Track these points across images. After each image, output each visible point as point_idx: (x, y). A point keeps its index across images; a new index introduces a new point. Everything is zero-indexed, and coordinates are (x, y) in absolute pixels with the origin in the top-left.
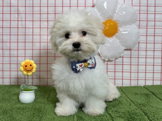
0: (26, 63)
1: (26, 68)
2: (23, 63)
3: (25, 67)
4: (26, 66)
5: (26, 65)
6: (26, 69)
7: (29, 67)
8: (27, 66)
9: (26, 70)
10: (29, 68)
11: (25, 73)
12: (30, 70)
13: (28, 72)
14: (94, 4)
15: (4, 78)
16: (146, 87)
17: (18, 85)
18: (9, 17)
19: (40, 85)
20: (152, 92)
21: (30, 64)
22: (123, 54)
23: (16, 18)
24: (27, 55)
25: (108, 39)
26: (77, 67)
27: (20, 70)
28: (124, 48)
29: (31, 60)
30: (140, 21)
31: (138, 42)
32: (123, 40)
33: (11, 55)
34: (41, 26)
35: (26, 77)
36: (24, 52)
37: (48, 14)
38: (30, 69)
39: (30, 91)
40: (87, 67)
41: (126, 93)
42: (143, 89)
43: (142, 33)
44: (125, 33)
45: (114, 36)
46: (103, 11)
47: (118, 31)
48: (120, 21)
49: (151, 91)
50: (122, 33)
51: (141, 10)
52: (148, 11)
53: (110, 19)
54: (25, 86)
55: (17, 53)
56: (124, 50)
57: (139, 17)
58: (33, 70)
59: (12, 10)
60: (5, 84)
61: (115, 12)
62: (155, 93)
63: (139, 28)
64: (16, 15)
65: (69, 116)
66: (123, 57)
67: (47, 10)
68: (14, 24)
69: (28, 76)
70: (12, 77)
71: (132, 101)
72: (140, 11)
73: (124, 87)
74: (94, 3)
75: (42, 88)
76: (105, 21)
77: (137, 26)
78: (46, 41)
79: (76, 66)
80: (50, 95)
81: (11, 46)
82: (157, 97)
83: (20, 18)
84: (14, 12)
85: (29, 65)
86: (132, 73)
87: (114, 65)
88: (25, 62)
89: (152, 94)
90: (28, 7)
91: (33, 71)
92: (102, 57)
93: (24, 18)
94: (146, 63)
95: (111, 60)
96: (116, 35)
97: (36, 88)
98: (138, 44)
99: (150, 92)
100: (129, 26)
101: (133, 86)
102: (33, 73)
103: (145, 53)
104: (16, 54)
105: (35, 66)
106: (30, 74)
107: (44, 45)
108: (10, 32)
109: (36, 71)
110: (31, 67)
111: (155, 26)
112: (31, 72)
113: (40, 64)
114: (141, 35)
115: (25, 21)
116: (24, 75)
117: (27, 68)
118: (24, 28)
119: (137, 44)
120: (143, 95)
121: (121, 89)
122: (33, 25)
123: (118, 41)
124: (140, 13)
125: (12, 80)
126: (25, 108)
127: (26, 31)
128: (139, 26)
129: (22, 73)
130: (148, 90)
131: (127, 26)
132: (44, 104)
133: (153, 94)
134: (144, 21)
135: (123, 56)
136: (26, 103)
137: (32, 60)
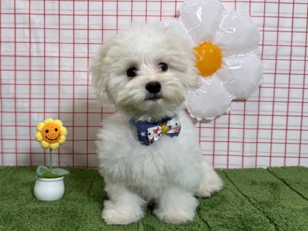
0: (47, 125)
1: (47, 134)
2: (41, 126)
3: (44, 132)
4: (47, 131)
5: (48, 129)
6: (46, 137)
7: (53, 133)
8: (49, 132)
9: (47, 139)
10: (52, 135)
11: (45, 144)
12: (56, 139)
13: (50, 143)
14: (179, 11)
15: (4, 153)
16: (271, 171)
17: (31, 166)
18: (13, 36)
19: (73, 167)
20: (282, 180)
21: (55, 128)
22: (229, 109)
23: (27, 37)
24: (48, 110)
25: (203, 79)
26: (148, 133)
27: (35, 138)
28: (232, 98)
29: (57, 119)
30: (263, 45)
31: (259, 86)
32: (232, 82)
33: (18, 110)
34: (75, 54)
35: (48, 151)
36: (43, 104)
37: (88, 30)
38: (55, 136)
39: (55, 177)
40: (166, 134)
41: (235, 182)
42: (267, 173)
43: (267, 69)
44: (235, 69)
45: (215, 74)
46: (196, 26)
47: (223, 65)
48: (227, 46)
49: (281, 177)
50: (230, 68)
51: (265, 25)
52: (279, 26)
53: (207, 41)
54: (45, 170)
55: (28, 106)
56: (233, 101)
57: (261, 39)
58: (60, 139)
59: (17, 21)
60: (7, 164)
61: (218, 28)
62: (288, 182)
63: (262, 59)
64: (27, 31)
65: (128, 225)
66: (229, 114)
67: (87, 23)
68: (22, 49)
69: (51, 149)
70: (19, 151)
71: (245, 196)
72: (264, 27)
73: (231, 169)
74: (177, 10)
75: (77, 171)
76: (198, 46)
77: (258, 55)
78: (86, 83)
79: (147, 131)
80: (93, 185)
81: (18, 91)
82: (292, 188)
83: (33, 38)
84: (22, 26)
85: (52, 130)
86: (245, 144)
87: (213, 129)
88: (45, 124)
89: (282, 183)
90: (49, 16)
91: (61, 141)
92: (191, 114)
93: (41, 38)
94: (272, 125)
95: (208, 119)
96: (218, 71)
97: (66, 172)
98: (258, 89)
99: (279, 180)
100: (242, 55)
101: (248, 167)
102: (60, 144)
103: (272, 107)
104: (27, 108)
105: (64, 130)
106: (55, 145)
107: (80, 91)
108: (15, 66)
109: (66, 140)
110: (57, 133)
111: (291, 56)
112: (56, 142)
113: (73, 127)
114: (264, 72)
115: (45, 43)
116: (43, 147)
117: (49, 135)
118: (43, 58)
119: (256, 89)
120: (266, 185)
121: (224, 174)
122: (59, 52)
123: (222, 84)
124: (263, 31)
125: (20, 156)
126: (47, 209)
127: (46, 64)
128: (262, 55)
129: (40, 143)
130: (275, 175)
131: (240, 55)
132: (82, 202)
133: (285, 183)
134: (271, 45)
135: (229, 112)
136: (48, 202)
137: (59, 119)
